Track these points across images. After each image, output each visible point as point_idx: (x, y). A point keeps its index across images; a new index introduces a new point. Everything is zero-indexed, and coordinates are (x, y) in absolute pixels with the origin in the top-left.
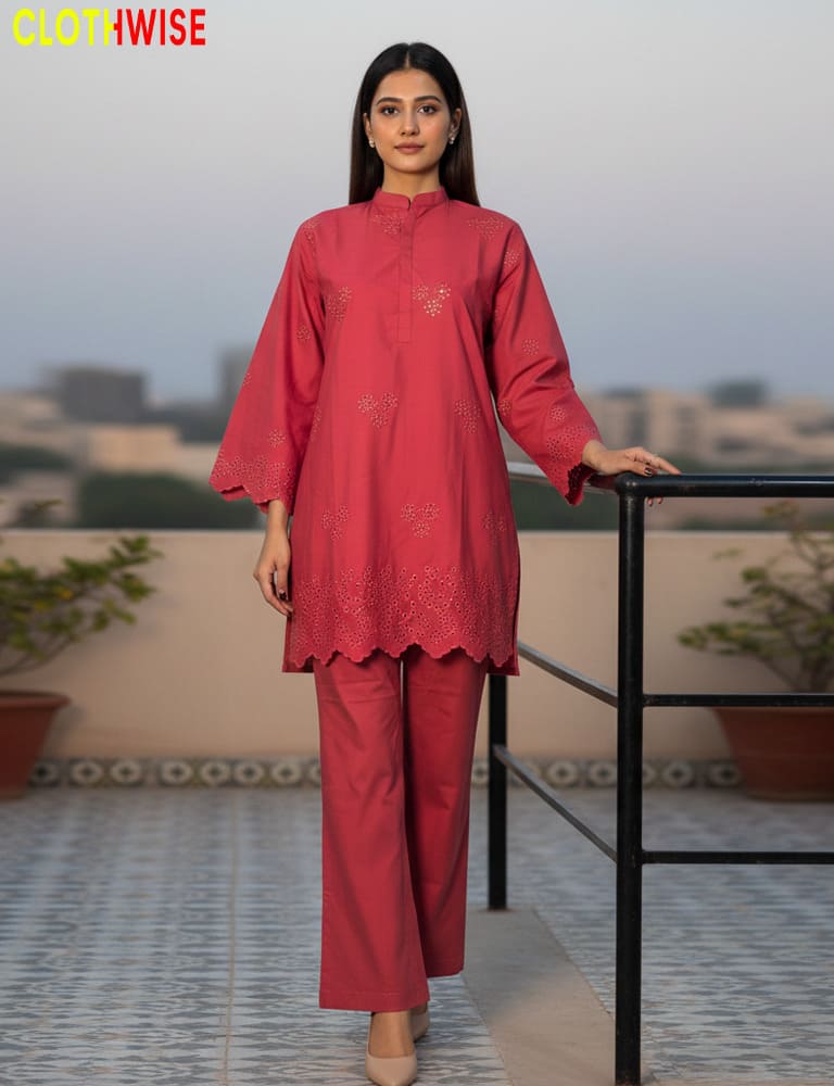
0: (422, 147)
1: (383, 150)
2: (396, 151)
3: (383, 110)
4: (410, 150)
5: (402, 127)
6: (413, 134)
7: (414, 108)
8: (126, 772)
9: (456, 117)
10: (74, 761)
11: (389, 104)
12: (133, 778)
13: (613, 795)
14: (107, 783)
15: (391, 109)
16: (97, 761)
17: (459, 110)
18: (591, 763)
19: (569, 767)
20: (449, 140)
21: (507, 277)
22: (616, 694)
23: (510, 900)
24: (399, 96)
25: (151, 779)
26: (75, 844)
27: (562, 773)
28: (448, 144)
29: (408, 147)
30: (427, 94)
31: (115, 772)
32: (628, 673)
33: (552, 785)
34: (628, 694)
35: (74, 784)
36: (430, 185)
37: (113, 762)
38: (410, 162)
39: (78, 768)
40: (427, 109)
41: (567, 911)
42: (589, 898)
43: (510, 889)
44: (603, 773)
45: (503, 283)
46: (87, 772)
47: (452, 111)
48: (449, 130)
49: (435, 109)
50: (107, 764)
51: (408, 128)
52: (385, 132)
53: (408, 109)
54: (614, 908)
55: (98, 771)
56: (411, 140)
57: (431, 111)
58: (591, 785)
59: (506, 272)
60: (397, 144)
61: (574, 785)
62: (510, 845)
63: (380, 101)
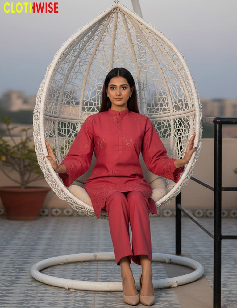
0: (122, 99)
1: (111, 99)
2: (115, 100)
3: (111, 88)
4: (119, 100)
5: (116, 93)
6: (120, 95)
7: (120, 88)
8: (68, 212)
9: (132, 89)
10: (53, 208)
11: (113, 86)
12: (70, 214)
13: (213, 220)
14: (62, 215)
15: (114, 87)
16: (59, 208)
17: (133, 87)
18: (207, 210)
19: (201, 211)
20: (130, 96)
21: (147, 131)
22: (213, 187)
23: (182, 252)
24: (116, 84)
25: (75, 214)
26: (52, 234)
27: (199, 213)
28: (130, 97)
29: (118, 99)
30: (123, 84)
31: (65, 212)
32: (217, 180)
33: (196, 217)
34: (217, 187)
35: (53, 215)
36: (124, 109)
37: (64, 209)
38: (119, 103)
39: (54, 210)
40: (123, 88)
41: (199, 256)
42: (207, 251)
43: (182, 249)
44: (211, 213)
45: (147, 132)
46: (57, 212)
47: (131, 87)
48: (130, 93)
49: (126, 88)
50: (62, 209)
51: (118, 94)
52: (112, 94)
53: (118, 88)
54: (213, 254)
55: (60, 212)
56: (119, 97)
57: (125, 88)
58: (207, 217)
59: (147, 130)
60: (115, 98)
61: (202, 217)
62: (182, 235)
63: (111, 85)
